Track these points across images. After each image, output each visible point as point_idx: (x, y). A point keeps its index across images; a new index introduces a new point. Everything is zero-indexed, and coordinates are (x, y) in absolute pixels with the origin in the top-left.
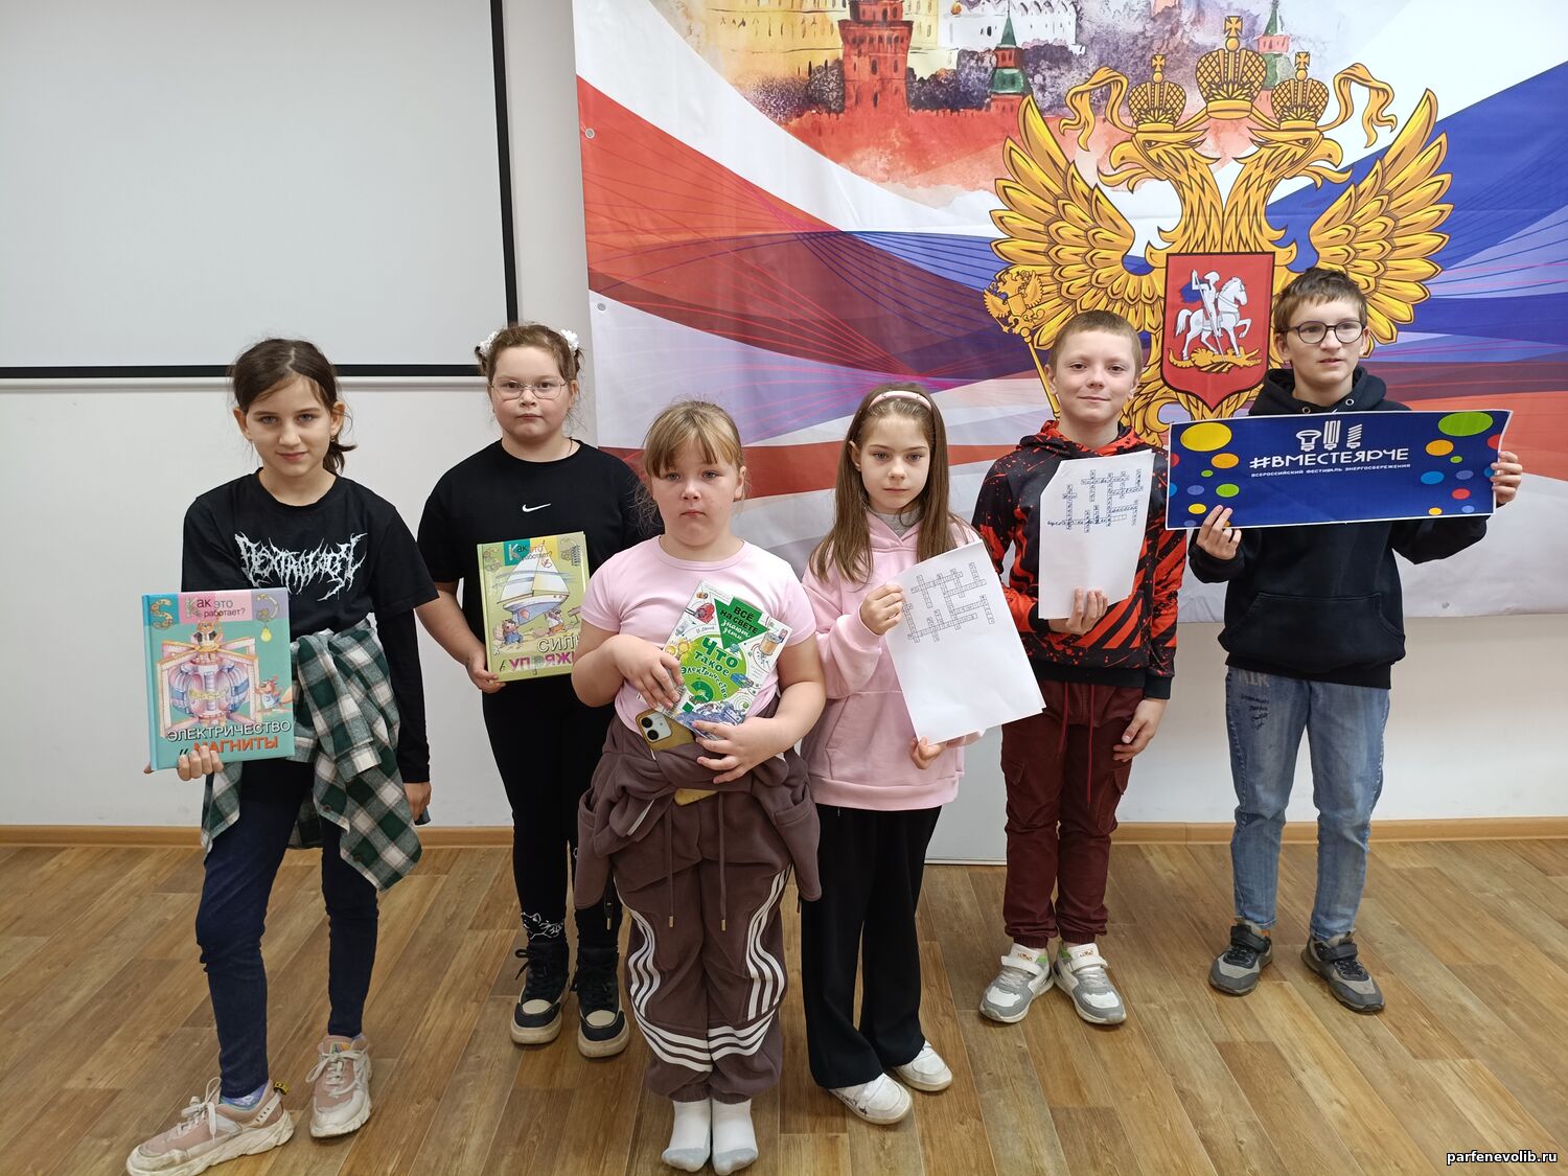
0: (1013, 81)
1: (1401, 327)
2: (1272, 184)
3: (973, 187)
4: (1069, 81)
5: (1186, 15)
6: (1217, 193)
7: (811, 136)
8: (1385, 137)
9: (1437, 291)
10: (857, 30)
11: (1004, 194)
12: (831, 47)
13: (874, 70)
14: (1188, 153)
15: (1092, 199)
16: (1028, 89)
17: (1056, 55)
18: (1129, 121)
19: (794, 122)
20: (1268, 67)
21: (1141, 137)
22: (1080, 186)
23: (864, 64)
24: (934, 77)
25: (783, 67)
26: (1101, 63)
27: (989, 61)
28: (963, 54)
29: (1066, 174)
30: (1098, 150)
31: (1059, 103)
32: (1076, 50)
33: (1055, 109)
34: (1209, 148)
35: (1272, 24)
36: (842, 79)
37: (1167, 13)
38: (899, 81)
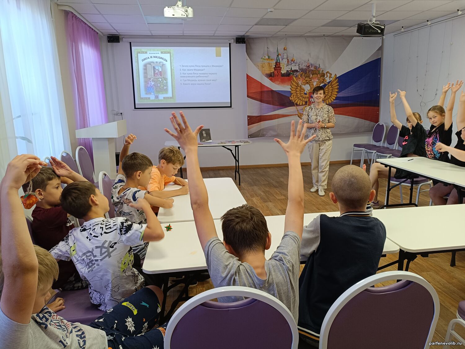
0: (292, 74)
1: (334, 100)
2: (320, 84)
3: (288, 85)
4: (298, 73)
5: (310, 66)
6: (314, 86)
7: (271, 80)
8: (331, 79)
9: (338, 96)
10: (276, 68)
11: (291, 86)
12: (273, 70)
13: (277, 72)
14: (311, 81)
15: (300, 87)
16: (293, 75)
17: (296, 71)
18: (304, 78)
19: (269, 78)
20: (319, 71)
21: (306, 80)
22: (299, 85)
23: (276, 72)
24: (284, 73)
25: (268, 72)
26: (301, 72)
27: (289, 72)
28: (287, 71)
29: (298, 84)
30: (301, 81)
31: (297, 76)
32: (299, 70)
33: (296, 77)
34: (313, 81)
35: (319, 67)
36: (274, 74)
37: (309, 66)
38: (280, 74)
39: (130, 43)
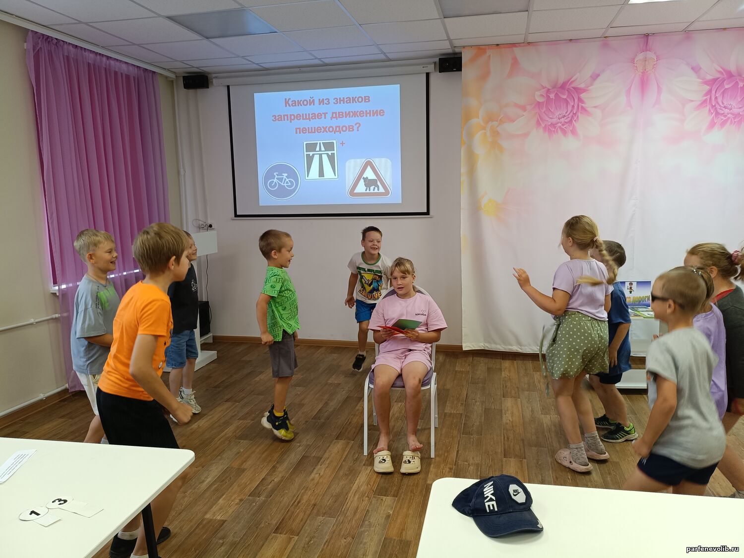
39: (228, 87)
